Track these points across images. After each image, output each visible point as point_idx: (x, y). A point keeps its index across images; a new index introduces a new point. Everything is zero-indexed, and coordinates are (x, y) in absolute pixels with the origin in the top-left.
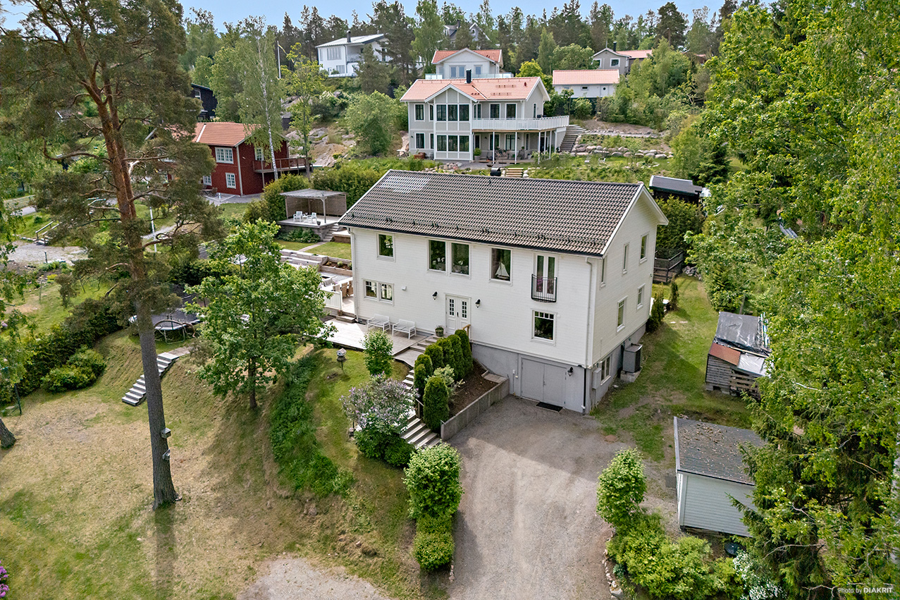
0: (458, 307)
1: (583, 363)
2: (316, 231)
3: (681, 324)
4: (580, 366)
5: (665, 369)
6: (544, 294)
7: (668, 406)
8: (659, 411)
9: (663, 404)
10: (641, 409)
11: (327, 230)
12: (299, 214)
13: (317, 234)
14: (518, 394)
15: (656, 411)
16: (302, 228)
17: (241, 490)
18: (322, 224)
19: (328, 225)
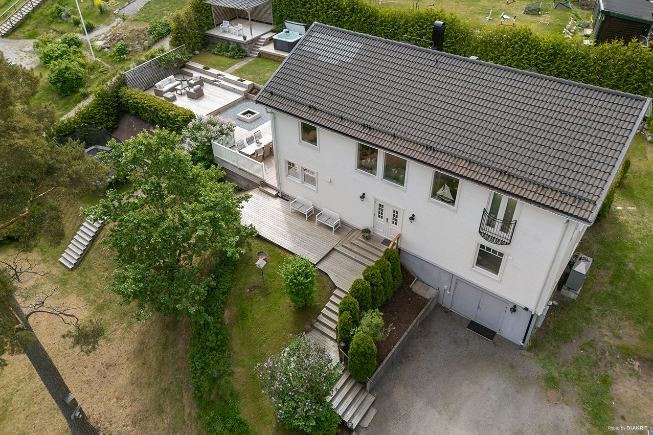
0: (388, 213)
1: (531, 308)
2: (243, 45)
3: (628, 212)
4: (526, 309)
5: (611, 283)
6: (496, 231)
7: (618, 347)
8: (607, 354)
9: (611, 342)
10: (586, 347)
11: (253, 44)
12: (226, 24)
13: (244, 48)
14: (448, 306)
15: (603, 353)
16: (229, 41)
17: (161, 426)
18: (248, 39)
19: (254, 39)
